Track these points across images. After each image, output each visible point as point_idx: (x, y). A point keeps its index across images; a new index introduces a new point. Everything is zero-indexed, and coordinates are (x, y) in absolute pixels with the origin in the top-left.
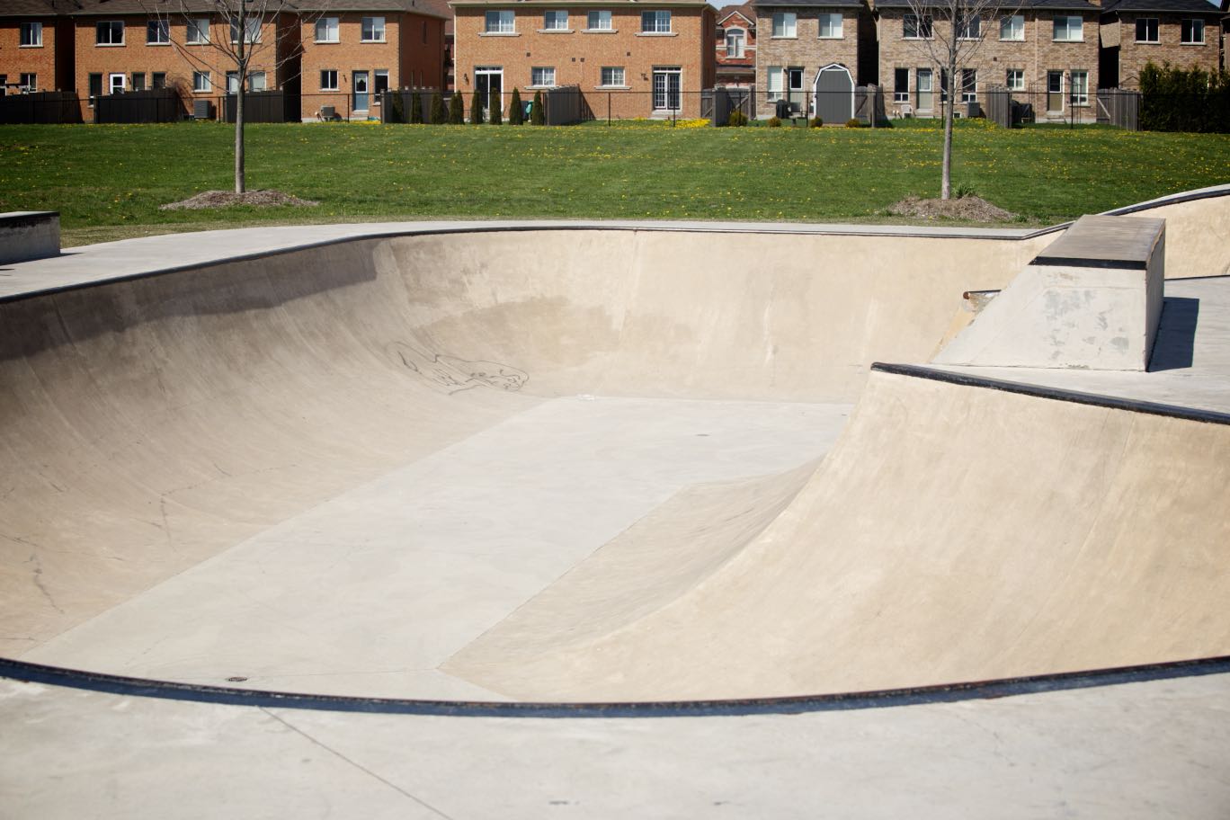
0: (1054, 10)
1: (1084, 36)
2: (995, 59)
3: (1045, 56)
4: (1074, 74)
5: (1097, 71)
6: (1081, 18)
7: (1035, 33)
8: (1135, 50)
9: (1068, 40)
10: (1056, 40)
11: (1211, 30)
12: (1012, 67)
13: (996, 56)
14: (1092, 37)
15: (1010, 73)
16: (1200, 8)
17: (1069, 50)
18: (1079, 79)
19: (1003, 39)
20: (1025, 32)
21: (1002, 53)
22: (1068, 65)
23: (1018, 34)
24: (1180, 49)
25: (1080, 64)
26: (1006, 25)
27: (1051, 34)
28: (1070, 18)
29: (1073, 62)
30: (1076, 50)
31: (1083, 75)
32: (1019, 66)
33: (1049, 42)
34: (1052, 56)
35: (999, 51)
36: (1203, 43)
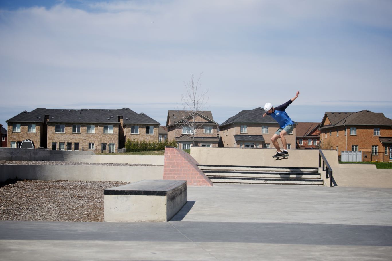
0: (104, 123)
1: (114, 132)
2: (85, 139)
3: (101, 138)
4: (110, 144)
5: (118, 143)
6: (113, 126)
7: (98, 131)
8: (131, 136)
9: (108, 133)
10: (104, 133)
11: (156, 130)
12: (90, 142)
13: (85, 138)
14: (116, 132)
15: (90, 144)
16: (153, 122)
17: (109, 136)
18: (112, 146)
19: (88, 133)
20: (95, 131)
21: (87, 138)
22: (108, 141)
23: (93, 131)
24: (146, 136)
25: (113, 141)
26: (89, 128)
27: (103, 131)
28: (109, 126)
29: (110, 140)
30: (111, 136)
31: (113, 145)
32: (93, 142)
33: (102, 134)
34: (103, 138)
35: (86, 137)
36: (153, 134)
